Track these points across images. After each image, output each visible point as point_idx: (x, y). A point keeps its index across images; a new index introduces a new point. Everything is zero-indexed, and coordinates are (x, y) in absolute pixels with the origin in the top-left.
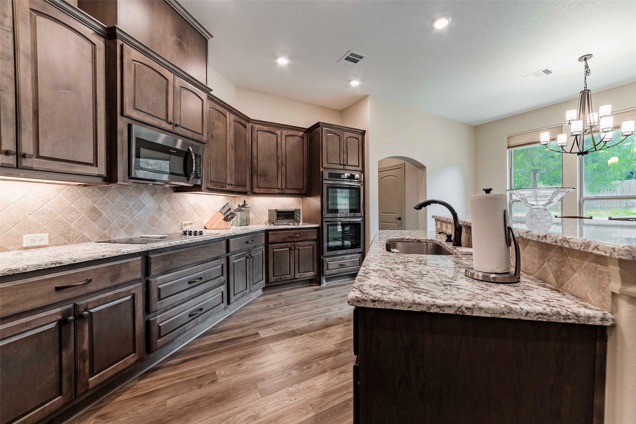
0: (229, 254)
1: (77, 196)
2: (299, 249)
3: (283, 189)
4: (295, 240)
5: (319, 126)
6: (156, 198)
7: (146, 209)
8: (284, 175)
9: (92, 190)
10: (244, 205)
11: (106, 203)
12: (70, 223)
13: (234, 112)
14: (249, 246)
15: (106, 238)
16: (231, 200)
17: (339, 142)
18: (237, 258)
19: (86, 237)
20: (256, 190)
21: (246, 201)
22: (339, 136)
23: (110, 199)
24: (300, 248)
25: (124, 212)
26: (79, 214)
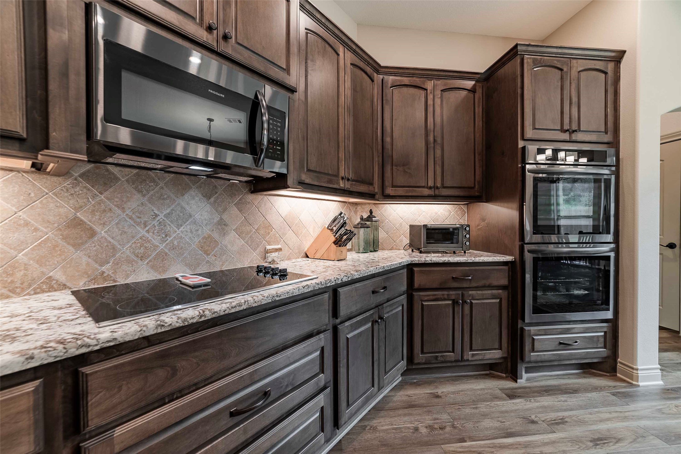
0: (338, 321)
1: (32, 195)
2: (471, 303)
3: (437, 188)
4: (465, 285)
5: (516, 54)
6: (215, 202)
7: (195, 223)
8: (439, 162)
9: (73, 184)
10: (369, 217)
11: (104, 211)
12: (13, 253)
13: (351, 48)
14: (379, 299)
15: (105, 280)
16: (350, 209)
17: (560, 84)
18: (354, 327)
19: (57, 281)
20: (390, 191)
21: (373, 210)
22: (561, 70)
23: (115, 203)
24: (473, 302)
25: (147, 228)
26: (39, 234)
